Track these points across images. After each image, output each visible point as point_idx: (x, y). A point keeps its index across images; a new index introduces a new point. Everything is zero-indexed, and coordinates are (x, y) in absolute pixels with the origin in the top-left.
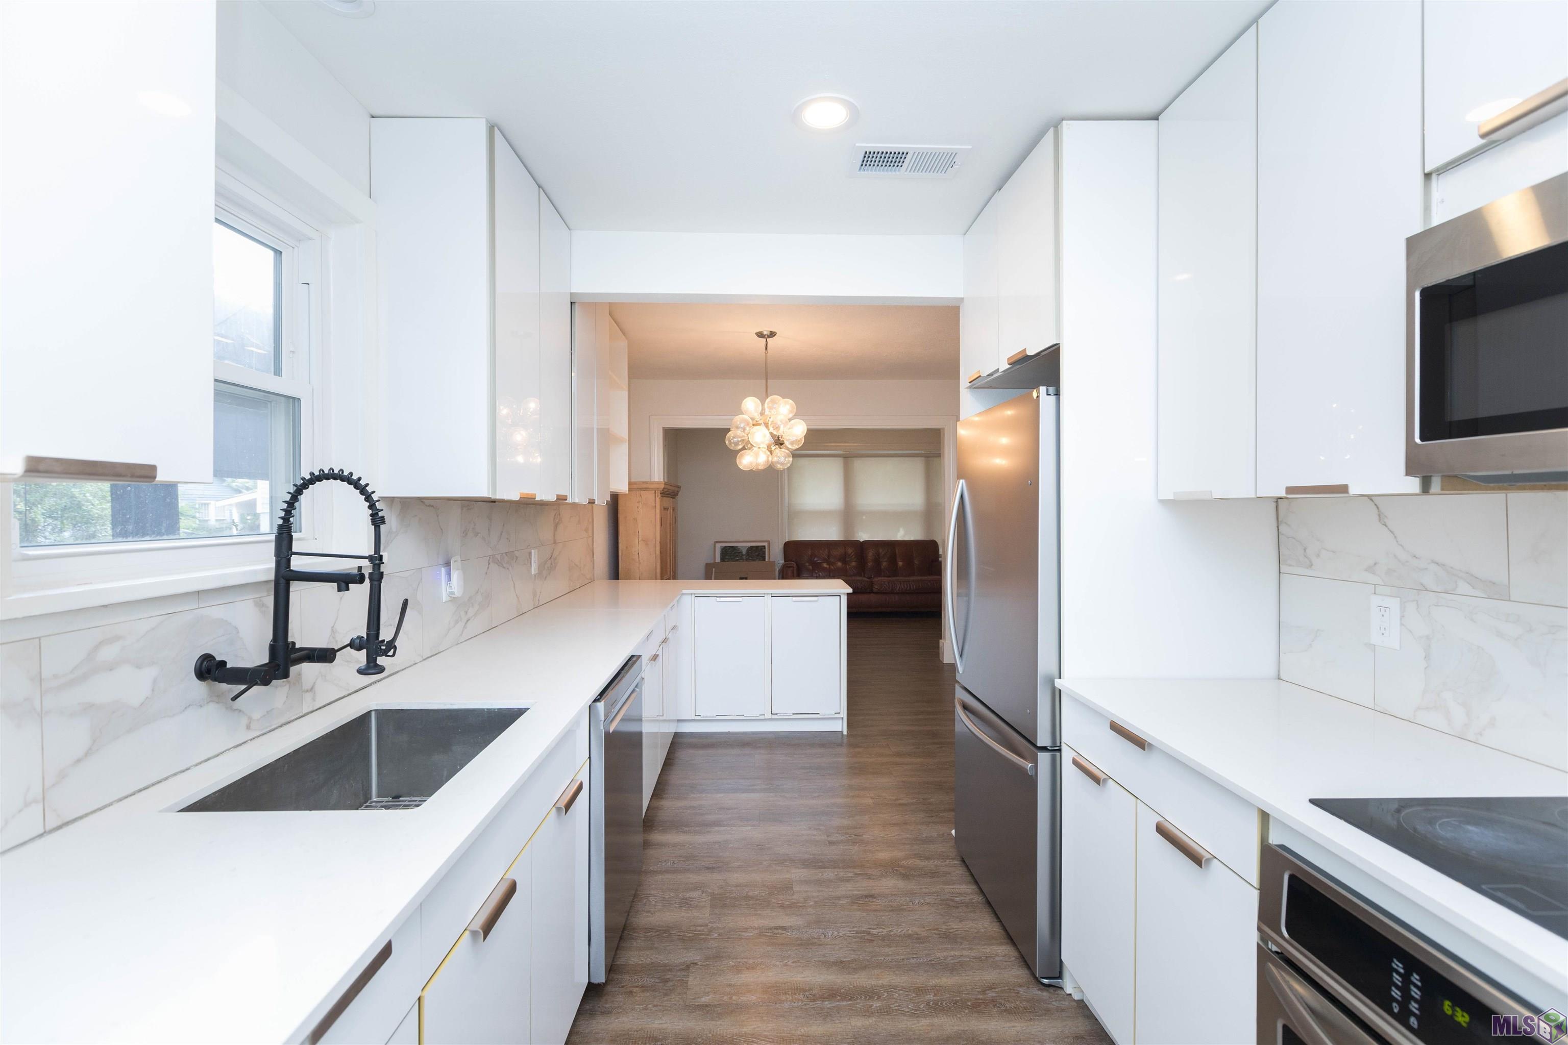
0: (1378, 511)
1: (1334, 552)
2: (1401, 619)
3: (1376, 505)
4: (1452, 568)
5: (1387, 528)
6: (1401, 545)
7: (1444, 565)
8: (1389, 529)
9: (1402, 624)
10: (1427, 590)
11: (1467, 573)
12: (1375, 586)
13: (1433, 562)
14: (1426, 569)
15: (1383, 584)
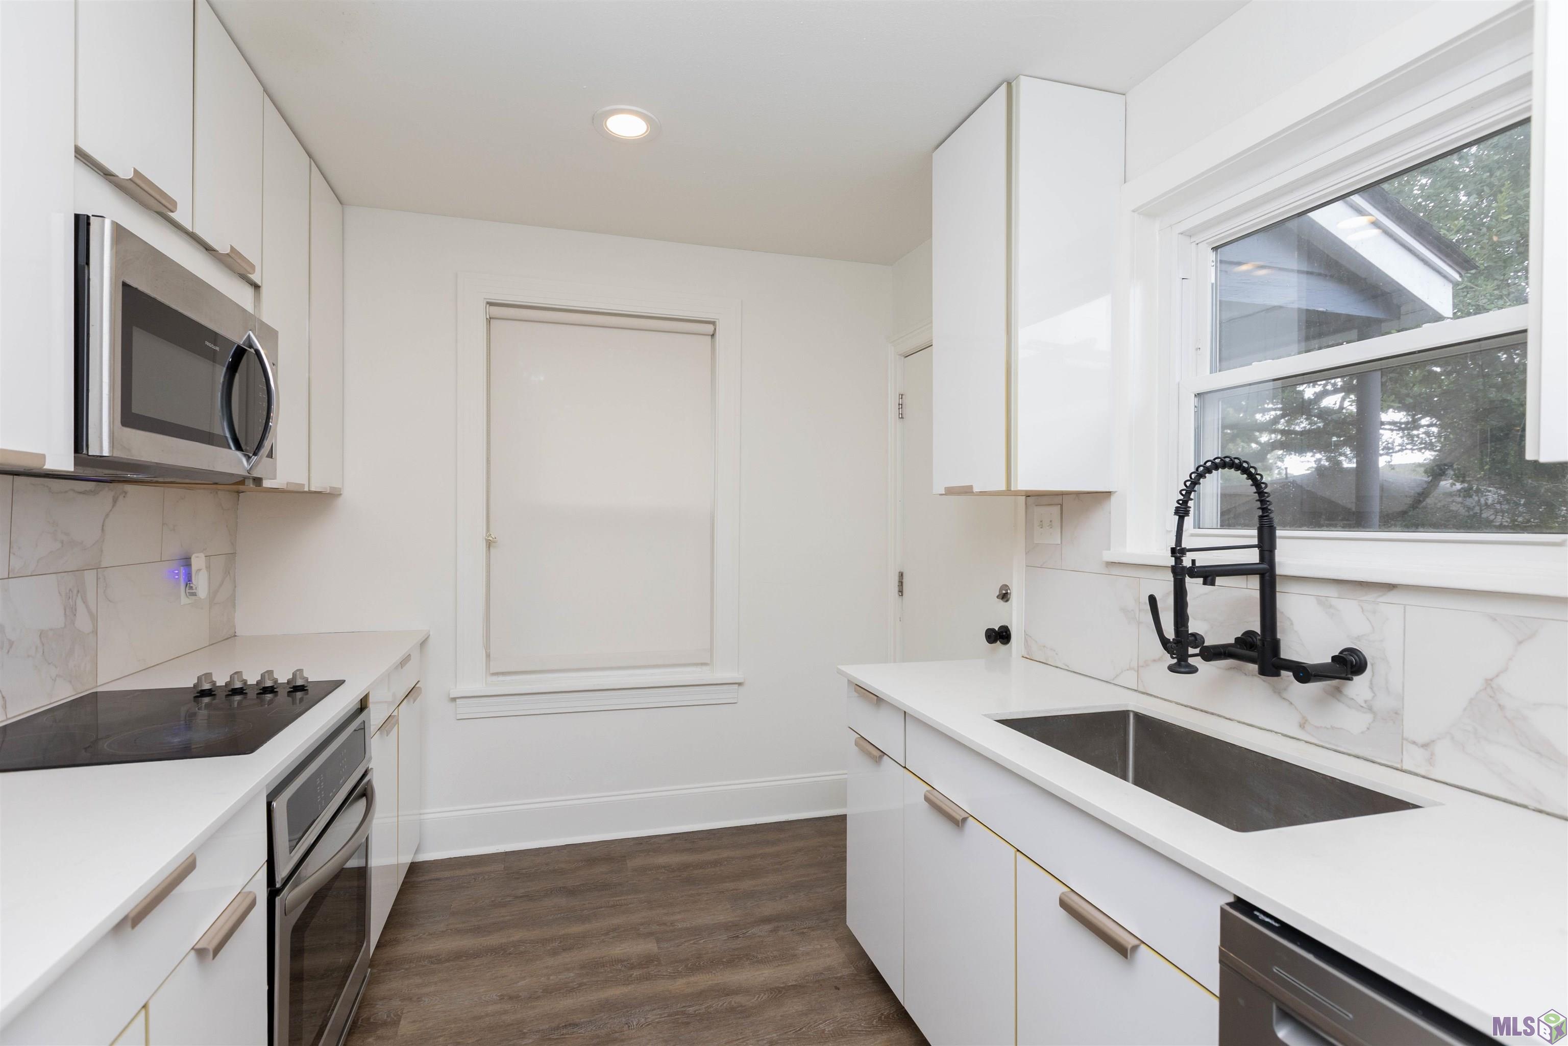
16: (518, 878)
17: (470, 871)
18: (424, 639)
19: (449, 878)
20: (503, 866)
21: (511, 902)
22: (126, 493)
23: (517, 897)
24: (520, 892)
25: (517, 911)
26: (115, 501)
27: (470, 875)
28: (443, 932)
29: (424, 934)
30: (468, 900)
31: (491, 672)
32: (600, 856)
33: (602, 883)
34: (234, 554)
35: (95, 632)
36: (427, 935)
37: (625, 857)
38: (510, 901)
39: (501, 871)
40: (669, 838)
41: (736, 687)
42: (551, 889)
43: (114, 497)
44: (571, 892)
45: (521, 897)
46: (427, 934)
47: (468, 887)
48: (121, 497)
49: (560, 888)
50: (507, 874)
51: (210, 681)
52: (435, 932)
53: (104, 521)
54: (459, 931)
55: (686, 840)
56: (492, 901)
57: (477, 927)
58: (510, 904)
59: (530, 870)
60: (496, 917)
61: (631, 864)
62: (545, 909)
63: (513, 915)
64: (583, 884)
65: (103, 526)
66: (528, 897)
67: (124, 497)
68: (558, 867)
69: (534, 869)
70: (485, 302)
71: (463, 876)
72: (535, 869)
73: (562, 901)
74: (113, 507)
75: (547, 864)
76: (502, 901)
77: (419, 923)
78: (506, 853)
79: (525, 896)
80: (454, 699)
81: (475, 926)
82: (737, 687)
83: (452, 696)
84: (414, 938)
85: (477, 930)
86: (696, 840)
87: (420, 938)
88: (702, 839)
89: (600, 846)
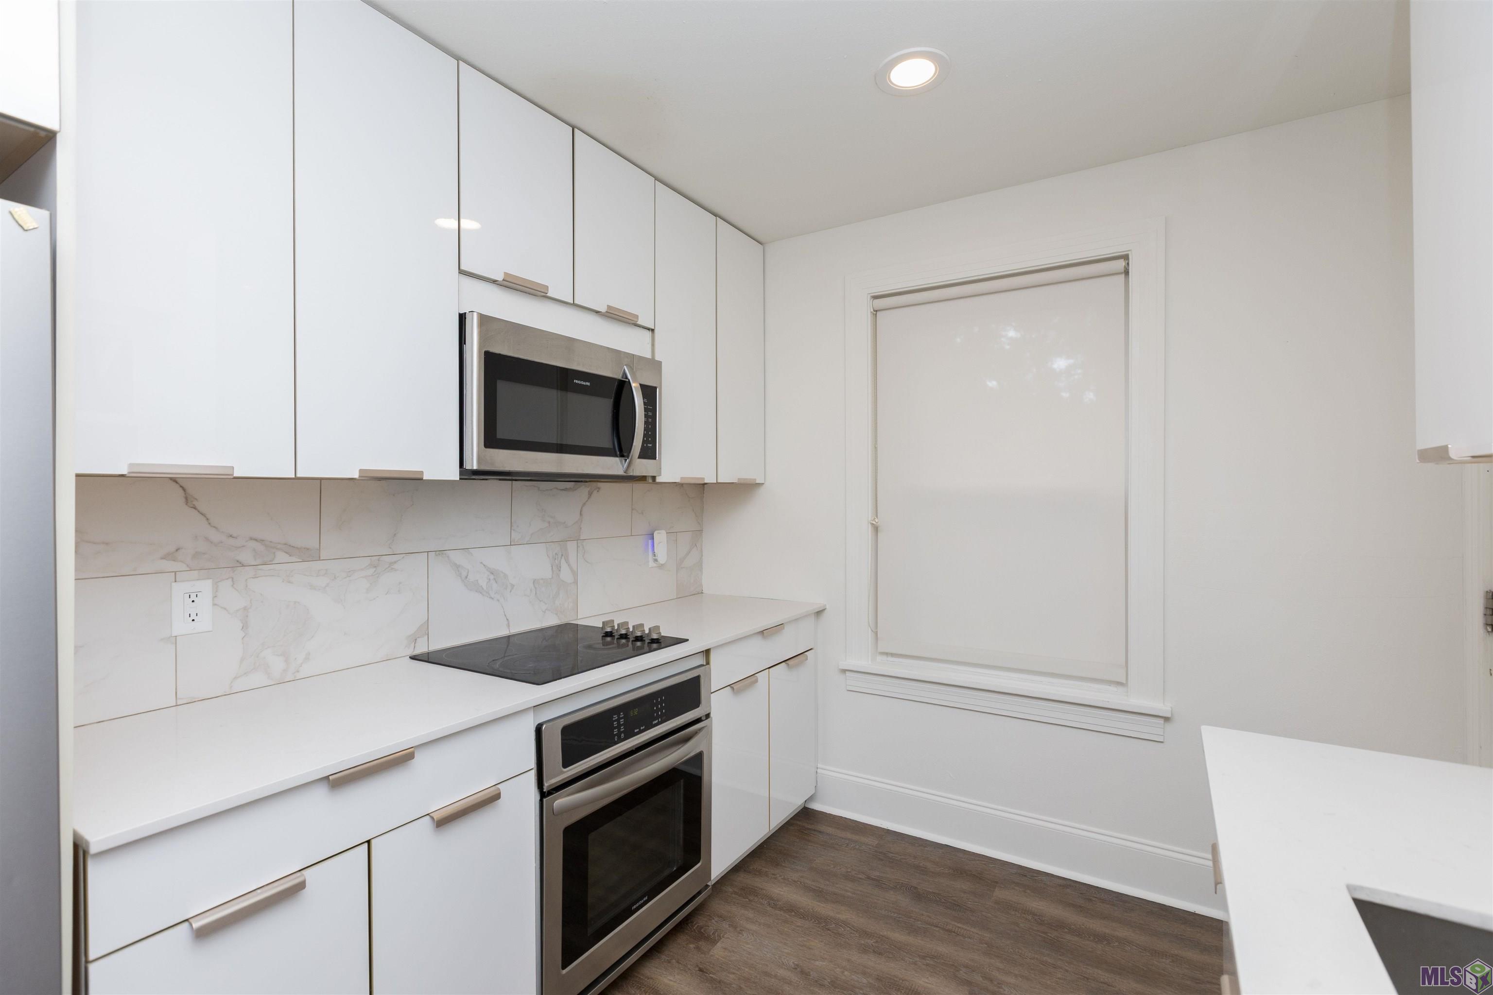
0: (185, 494)
1: (107, 544)
2: (213, 599)
3: (181, 487)
4: (271, 542)
5: (196, 511)
6: (214, 527)
7: (263, 541)
8: (199, 511)
9: (214, 605)
10: (243, 566)
11: (285, 544)
12: (175, 574)
13: (251, 539)
14: (243, 546)
15: (189, 569)
16: (882, 860)
17: (849, 835)
18: (821, 609)
19: (829, 834)
20: (877, 842)
21: (860, 880)
22: (599, 488)
23: (869, 878)
24: (875, 874)
25: (861, 891)
26: (590, 494)
27: (846, 839)
28: (794, 881)
29: (780, 876)
30: (829, 862)
31: (880, 650)
32: (971, 871)
33: (954, 900)
34: (701, 531)
35: (576, 582)
36: (782, 879)
37: (997, 882)
38: (861, 878)
39: (872, 846)
40: (1061, 882)
41: (1161, 721)
42: (902, 883)
43: (589, 491)
44: (918, 896)
45: (873, 879)
46: (783, 877)
47: (837, 850)
48: (595, 492)
49: (912, 886)
50: (876, 851)
51: (611, 625)
52: (788, 878)
53: (582, 508)
54: (807, 889)
55: (1081, 893)
56: (847, 872)
57: (820, 889)
58: (859, 881)
59: (895, 855)
60: (841, 888)
61: (1000, 894)
62: (884, 901)
63: (854, 894)
64: (934, 893)
65: (581, 511)
66: (878, 883)
67: (598, 491)
68: (923, 864)
69: (900, 857)
70: (869, 297)
71: (841, 838)
72: (902, 857)
73: (904, 901)
74: (588, 499)
75: (915, 857)
76: (855, 875)
77: (783, 865)
78: (888, 831)
79: (876, 880)
80: (844, 671)
81: (820, 888)
82: (1163, 722)
83: (841, 667)
84: (771, 875)
85: (820, 894)
86: (1094, 899)
87: (775, 878)
88: (1103, 901)
89: (978, 860)
